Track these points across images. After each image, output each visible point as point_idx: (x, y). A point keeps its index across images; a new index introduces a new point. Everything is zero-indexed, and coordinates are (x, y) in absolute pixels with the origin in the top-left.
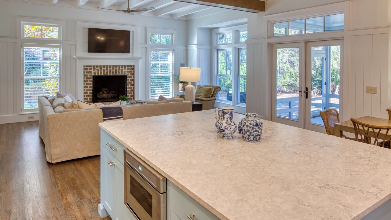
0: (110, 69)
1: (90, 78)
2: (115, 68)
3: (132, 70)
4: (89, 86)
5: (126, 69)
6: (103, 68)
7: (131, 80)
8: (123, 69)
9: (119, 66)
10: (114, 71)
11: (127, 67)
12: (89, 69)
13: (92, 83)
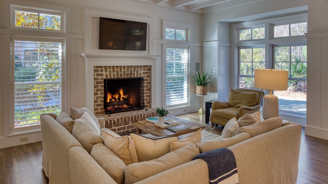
0: (125, 70)
1: (101, 82)
2: (130, 69)
3: (148, 71)
4: (99, 93)
5: (142, 70)
6: (116, 70)
7: (147, 84)
8: (139, 69)
9: (135, 66)
10: (129, 72)
11: (142, 68)
12: (100, 71)
13: (103, 88)
